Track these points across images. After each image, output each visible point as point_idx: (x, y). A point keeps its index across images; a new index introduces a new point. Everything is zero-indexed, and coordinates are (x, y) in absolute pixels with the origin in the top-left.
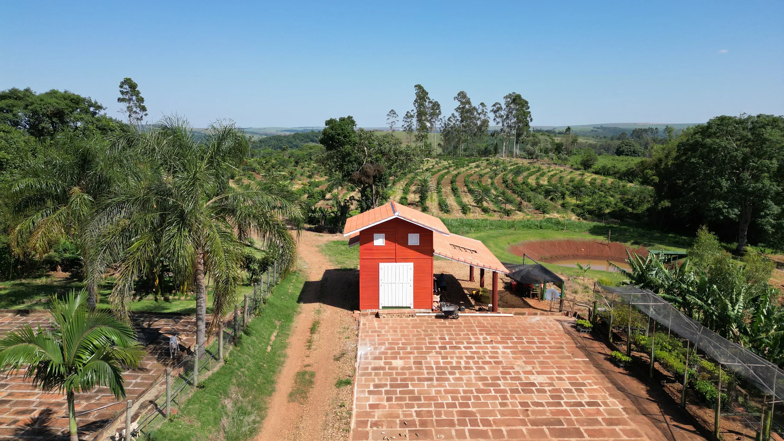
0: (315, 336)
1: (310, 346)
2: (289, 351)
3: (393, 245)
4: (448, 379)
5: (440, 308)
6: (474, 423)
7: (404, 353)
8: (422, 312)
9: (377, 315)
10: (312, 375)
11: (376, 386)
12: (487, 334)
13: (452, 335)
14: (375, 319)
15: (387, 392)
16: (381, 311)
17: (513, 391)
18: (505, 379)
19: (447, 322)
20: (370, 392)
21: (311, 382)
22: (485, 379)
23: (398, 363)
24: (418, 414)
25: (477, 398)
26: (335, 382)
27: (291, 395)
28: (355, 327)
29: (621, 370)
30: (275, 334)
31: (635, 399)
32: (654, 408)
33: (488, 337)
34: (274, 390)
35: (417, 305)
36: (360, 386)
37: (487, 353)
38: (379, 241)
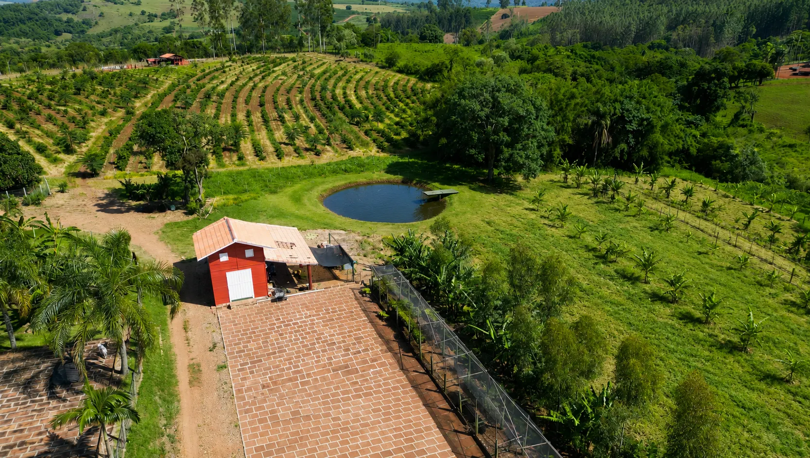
0: (190, 334)
1: (188, 343)
2: (175, 350)
3: (234, 259)
4: (285, 351)
5: (274, 293)
6: (303, 377)
7: (255, 336)
8: (262, 299)
9: (229, 307)
10: (199, 365)
11: (241, 365)
12: (307, 310)
13: (284, 315)
14: (229, 311)
15: (249, 368)
16: (231, 304)
17: (323, 351)
18: (318, 343)
19: (280, 304)
20: (239, 370)
21: (200, 371)
22: (307, 345)
23: (252, 345)
24: (271, 378)
25: (303, 360)
26: (216, 367)
27: (190, 382)
28: (216, 321)
29: (384, 323)
30: (161, 339)
31: (387, 342)
32: (395, 345)
33: (308, 312)
34: (177, 382)
35: (257, 294)
36: (232, 367)
37: (307, 325)
38: (224, 258)
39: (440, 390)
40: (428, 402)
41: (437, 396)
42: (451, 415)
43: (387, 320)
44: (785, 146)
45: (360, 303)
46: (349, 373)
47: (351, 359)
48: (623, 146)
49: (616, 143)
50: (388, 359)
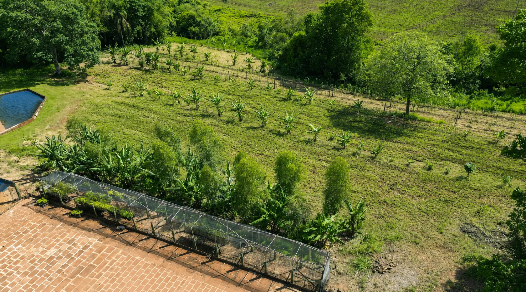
17: (47, 269)
18: (36, 264)
22: (27, 272)
29: (82, 219)
31: (99, 232)
39: (170, 243)
40: (169, 256)
41: (172, 248)
42: (193, 255)
43: (82, 216)
44: (215, 11)
45: (45, 214)
46: (87, 271)
47: (79, 261)
48: (139, 28)
49: (133, 27)
50: (111, 244)
